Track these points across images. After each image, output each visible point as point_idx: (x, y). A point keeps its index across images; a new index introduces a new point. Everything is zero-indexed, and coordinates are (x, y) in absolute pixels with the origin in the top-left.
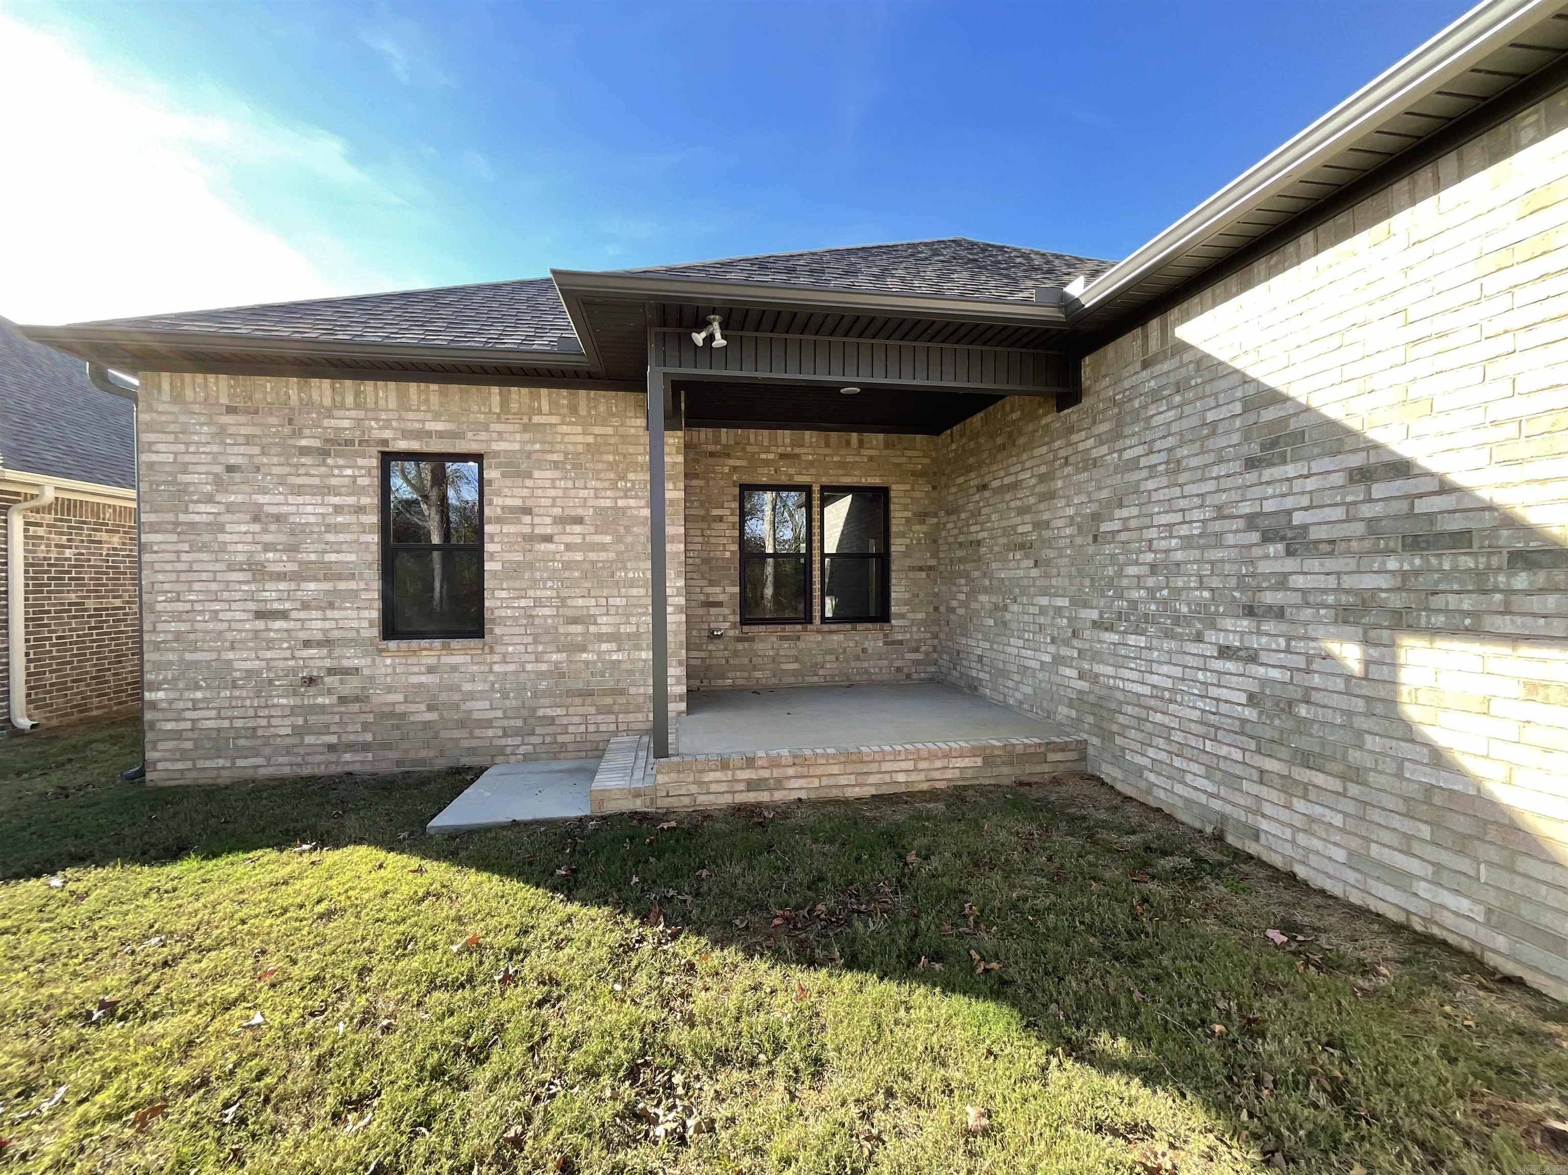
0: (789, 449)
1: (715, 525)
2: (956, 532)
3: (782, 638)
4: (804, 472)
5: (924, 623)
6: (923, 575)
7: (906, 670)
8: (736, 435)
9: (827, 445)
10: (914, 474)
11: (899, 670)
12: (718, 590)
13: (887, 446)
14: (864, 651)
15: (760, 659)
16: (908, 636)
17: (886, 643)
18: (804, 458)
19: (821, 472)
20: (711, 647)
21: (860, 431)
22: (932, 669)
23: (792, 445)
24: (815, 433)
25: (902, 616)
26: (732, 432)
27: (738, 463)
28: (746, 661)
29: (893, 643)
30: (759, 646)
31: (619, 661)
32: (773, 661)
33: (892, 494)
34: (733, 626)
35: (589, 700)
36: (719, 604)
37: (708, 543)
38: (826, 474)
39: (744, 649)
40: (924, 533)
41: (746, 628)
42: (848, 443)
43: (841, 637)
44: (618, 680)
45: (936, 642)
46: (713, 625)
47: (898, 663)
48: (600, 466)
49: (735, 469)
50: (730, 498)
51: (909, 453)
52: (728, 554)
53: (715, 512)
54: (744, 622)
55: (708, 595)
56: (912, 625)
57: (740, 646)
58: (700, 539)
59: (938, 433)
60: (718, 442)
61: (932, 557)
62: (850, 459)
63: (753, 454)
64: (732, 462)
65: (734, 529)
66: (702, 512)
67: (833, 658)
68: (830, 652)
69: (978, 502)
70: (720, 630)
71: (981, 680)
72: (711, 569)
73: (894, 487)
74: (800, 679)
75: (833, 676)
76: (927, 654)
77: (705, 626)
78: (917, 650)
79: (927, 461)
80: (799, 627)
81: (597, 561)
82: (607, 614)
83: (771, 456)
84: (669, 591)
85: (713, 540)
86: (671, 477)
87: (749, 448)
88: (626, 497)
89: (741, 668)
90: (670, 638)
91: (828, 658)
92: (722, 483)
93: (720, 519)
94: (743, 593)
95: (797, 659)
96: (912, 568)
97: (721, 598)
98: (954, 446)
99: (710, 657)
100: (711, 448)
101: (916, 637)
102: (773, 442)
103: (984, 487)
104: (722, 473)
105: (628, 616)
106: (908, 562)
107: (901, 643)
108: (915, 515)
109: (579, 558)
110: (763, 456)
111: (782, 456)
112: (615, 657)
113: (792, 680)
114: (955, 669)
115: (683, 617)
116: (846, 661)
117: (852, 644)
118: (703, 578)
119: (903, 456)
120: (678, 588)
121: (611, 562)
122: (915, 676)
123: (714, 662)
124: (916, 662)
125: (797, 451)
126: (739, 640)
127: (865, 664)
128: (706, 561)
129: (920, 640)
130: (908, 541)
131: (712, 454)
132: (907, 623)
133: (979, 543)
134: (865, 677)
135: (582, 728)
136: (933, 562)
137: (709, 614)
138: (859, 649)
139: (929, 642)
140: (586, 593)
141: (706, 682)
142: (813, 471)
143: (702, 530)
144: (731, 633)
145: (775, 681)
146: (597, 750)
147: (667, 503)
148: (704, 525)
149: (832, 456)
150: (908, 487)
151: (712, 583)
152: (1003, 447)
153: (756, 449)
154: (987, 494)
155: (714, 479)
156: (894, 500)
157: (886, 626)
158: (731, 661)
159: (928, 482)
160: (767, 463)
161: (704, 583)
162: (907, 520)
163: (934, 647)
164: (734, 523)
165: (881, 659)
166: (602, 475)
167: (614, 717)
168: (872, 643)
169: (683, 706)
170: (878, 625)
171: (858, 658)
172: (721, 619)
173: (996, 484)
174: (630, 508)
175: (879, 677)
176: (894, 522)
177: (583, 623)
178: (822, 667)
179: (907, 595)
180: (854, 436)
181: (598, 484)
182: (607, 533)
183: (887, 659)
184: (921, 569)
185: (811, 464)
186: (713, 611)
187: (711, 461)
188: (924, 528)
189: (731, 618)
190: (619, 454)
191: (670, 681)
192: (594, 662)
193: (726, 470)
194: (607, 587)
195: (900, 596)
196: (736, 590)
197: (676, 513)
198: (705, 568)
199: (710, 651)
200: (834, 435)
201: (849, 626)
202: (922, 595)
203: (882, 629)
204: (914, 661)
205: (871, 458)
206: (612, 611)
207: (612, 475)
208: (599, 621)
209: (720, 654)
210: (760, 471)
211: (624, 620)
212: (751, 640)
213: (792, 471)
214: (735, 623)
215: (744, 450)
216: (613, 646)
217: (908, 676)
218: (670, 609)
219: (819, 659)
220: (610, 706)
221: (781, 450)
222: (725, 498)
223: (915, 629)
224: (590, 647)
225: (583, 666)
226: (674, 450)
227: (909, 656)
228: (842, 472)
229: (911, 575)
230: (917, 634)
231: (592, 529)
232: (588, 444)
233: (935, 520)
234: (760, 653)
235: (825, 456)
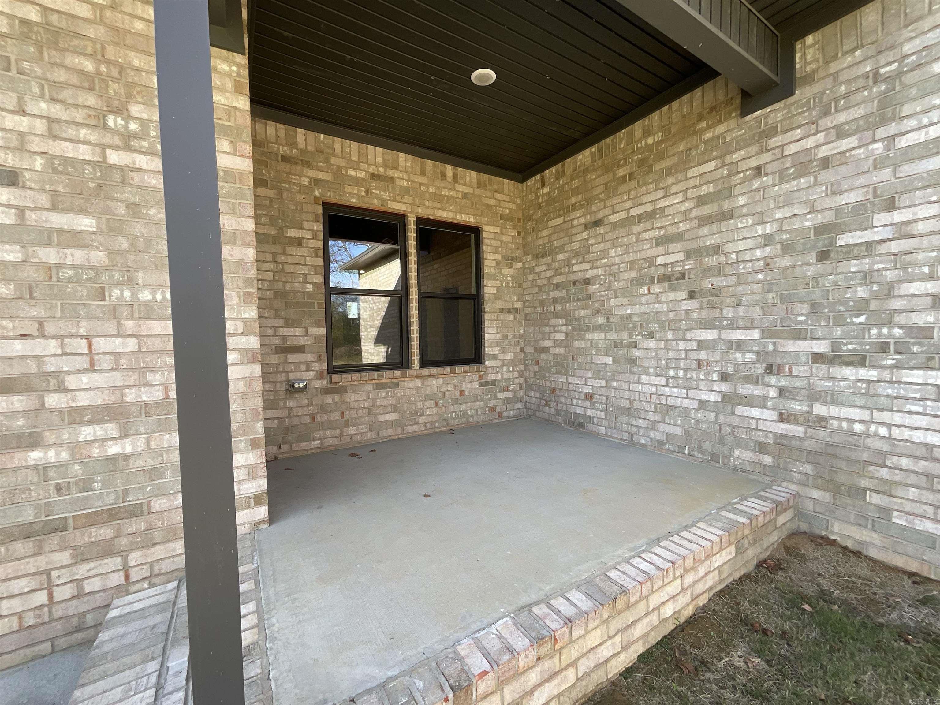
0: (381, 170)
1: (292, 250)
2: (549, 274)
3: (380, 387)
4: (399, 198)
5: (511, 363)
6: (511, 317)
7: (498, 409)
8: (316, 140)
9: (423, 173)
10: (502, 217)
11: (492, 409)
12: (298, 331)
13: (479, 185)
14: (462, 393)
15: (353, 413)
16: (499, 376)
17: (481, 385)
18: (398, 182)
19: (417, 202)
20: (291, 403)
21: (455, 165)
22: (519, 406)
23: (385, 166)
24: (409, 157)
25: (494, 357)
26: (311, 135)
27: (321, 176)
28: (336, 416)
29: (487, 384)
30: (351, 397)
31: (126, 457)
32: (369, 413)
33: (485, 235)
34: (320, 376)
35: (55, 540)
36: (300, 350)
37: (283, 271)
38: (422, 205)
39: (334, 402)
40: (512, 277)
41: (336, 378)
42: (443, 175)
43: (441, 381)
44: (126, 492)
45: (522, 380)
46: (291, 376)
47: (492, 403)
48: (60, 75)
49: (316, 182)
50: (310, 217)
51: (498, 196)
52: (309, 288)
53: (292, 233)
54: (333, 370)
55: (284, 338)
56: (503, 365)
57: (329, 399)
58: (272, 266)
59: (523, 180)
60: (293, 144)
61: (518, 300)
62: (445, 192)
63: (339, 168)
64: (312, 173)
65: (317, 256)
66: (273, 232)
67: (433, 403)
68: (428, 398)
69: (587, 240)
70: (302, 381)
71: (590, 419)
72: (288, 305)
73: (486, 228)
74: (400, 430)
75: (433, 423)
76: (515, 391)
77: (283, 377)
78: (506, 389)
79: (513, 206)
80: (397, 373)
81: (59, 267)
82: (92, 368)
83: (361, 175)
84: (229, 327)
85: (289, 269)
86: (227, 131)
87: (333, 160)
88: (127, 148)
89: (330, 425)
90: (234, 406)
91: (427, 404)
92: (300, 197)
93: (299, 242)
94: (328, 334)
95: (395, 409)
96: (502, 310)
97: (302, 341)
98: (545, 190)
99: (290, 416)
100: (283, 150)
101: (505, 377)
102: (363, 157)
103: (597, 223)
104: (299, 185)
105: (142, 371)
106: (499, 304)
107: (493, 383)
108: (504, 257)
109: (10, 257)
110: (352, 173)
111: (374, 176)
112: (114, 449)
113: (390, 432)
114: (547, 405)
115: (257, 370)
116: (446, 405)
117: (450, 387)
118: (277, 316)
119: (494, 198)
120: (246, 322)
121: (98, 270)
122: (505, 414)
123: (296, 421)
124: (507, 401)
125: (390, 173)
126: (327, 391)
127: (463, 407)
128: (280, 295)
129: (509, 379)
130: (498, 283)
131: (285, 159)
132: (499, 363)
133: (587, 282)
134: (464, 420)
135: (42, 598)
136: (519, 305)
137: (286, 362)
138: (457, 393)
139: (516, 381)
140: (33, 329)
141: (285, 447)
142: (408, 199)
143: (274, 255)
144: (317, 384)
145: (371, 436)
146: (78, 629)
147: (221, 174)
148: (277, 249)
149: (427, 185)
150: (498, 230)
151: (288, 323)
152: (624, 180)
153: (342, 162)
154: (601, 230)
155: (289, 190)
156: (486, 241)
157: (481, 367)
158: (318, 419)
159: (514, 227)
160: (357, 181)
161: (280, 322)
162: (498, 263)
163: (521, 385)
164: (316, 250)
165: (477, 401)
166: (66, 94)
167: (118, 560)
168: (469, 386)
169: (263, 511)
170: (475, 367)
171: (456, 402)
172: (303, 367)
173: (613, 218)
174: (140, 170)
175: (475, 419)
176: (486, 263)
177: (28, 389)
178: (422, 415)
179: (498, 337)
180: (449, 168)
181: (57, 111)
182: (82, 211)
183: (482, 400)
184: (509, 311)
185: (406, 191)
186: (292, 358)
187: (284, 167)
188: (512, 272)
189: (316, 366)
190: (108, 62)
191: (238, 475)
192: (63, 466)
193: (305, 181)
194: (89, 317)
195: (492, 337)
196: (322, 331)
197: (240, 195)
198: (277, 304)
199: (290, 409)
200: (429, 163)
201: (448, 369)
202: (510, 336)
203: (478, 371)
204: (504, 399)
205: (465, 195)
206: (105, 363)
207: (91, 100)
208: (71, 382)
209: (305, 411)
210: (348, 189)
211: (133, 379)
212: (343, 390)
213: (385, 195)
214: (321, 372)
215: (327, 160)
216: (112, 429)
217: (500, 415)
218: (231, 357)
219: (419, 406)
220: (109, 541)
221: (372, 169)
222: (304, 217)
223: (505, 369)
224: (50, 437)
225: (32, 477)
226: (230, 85)
227: (500, 395)
228: (439, 205)
229: (502, 316)
230: (507, 374)
231: (44, 200)
232: (24, 22)
233: (520, 265)
234: (352, 405)
235: (421, 184)
